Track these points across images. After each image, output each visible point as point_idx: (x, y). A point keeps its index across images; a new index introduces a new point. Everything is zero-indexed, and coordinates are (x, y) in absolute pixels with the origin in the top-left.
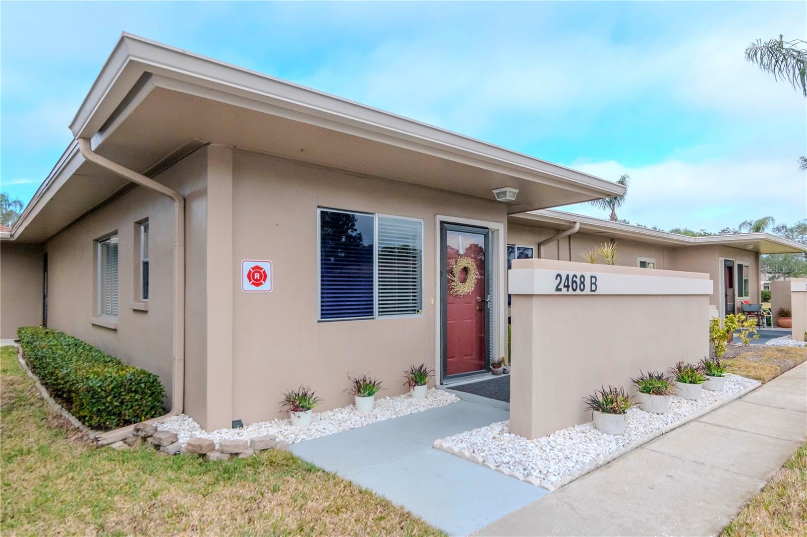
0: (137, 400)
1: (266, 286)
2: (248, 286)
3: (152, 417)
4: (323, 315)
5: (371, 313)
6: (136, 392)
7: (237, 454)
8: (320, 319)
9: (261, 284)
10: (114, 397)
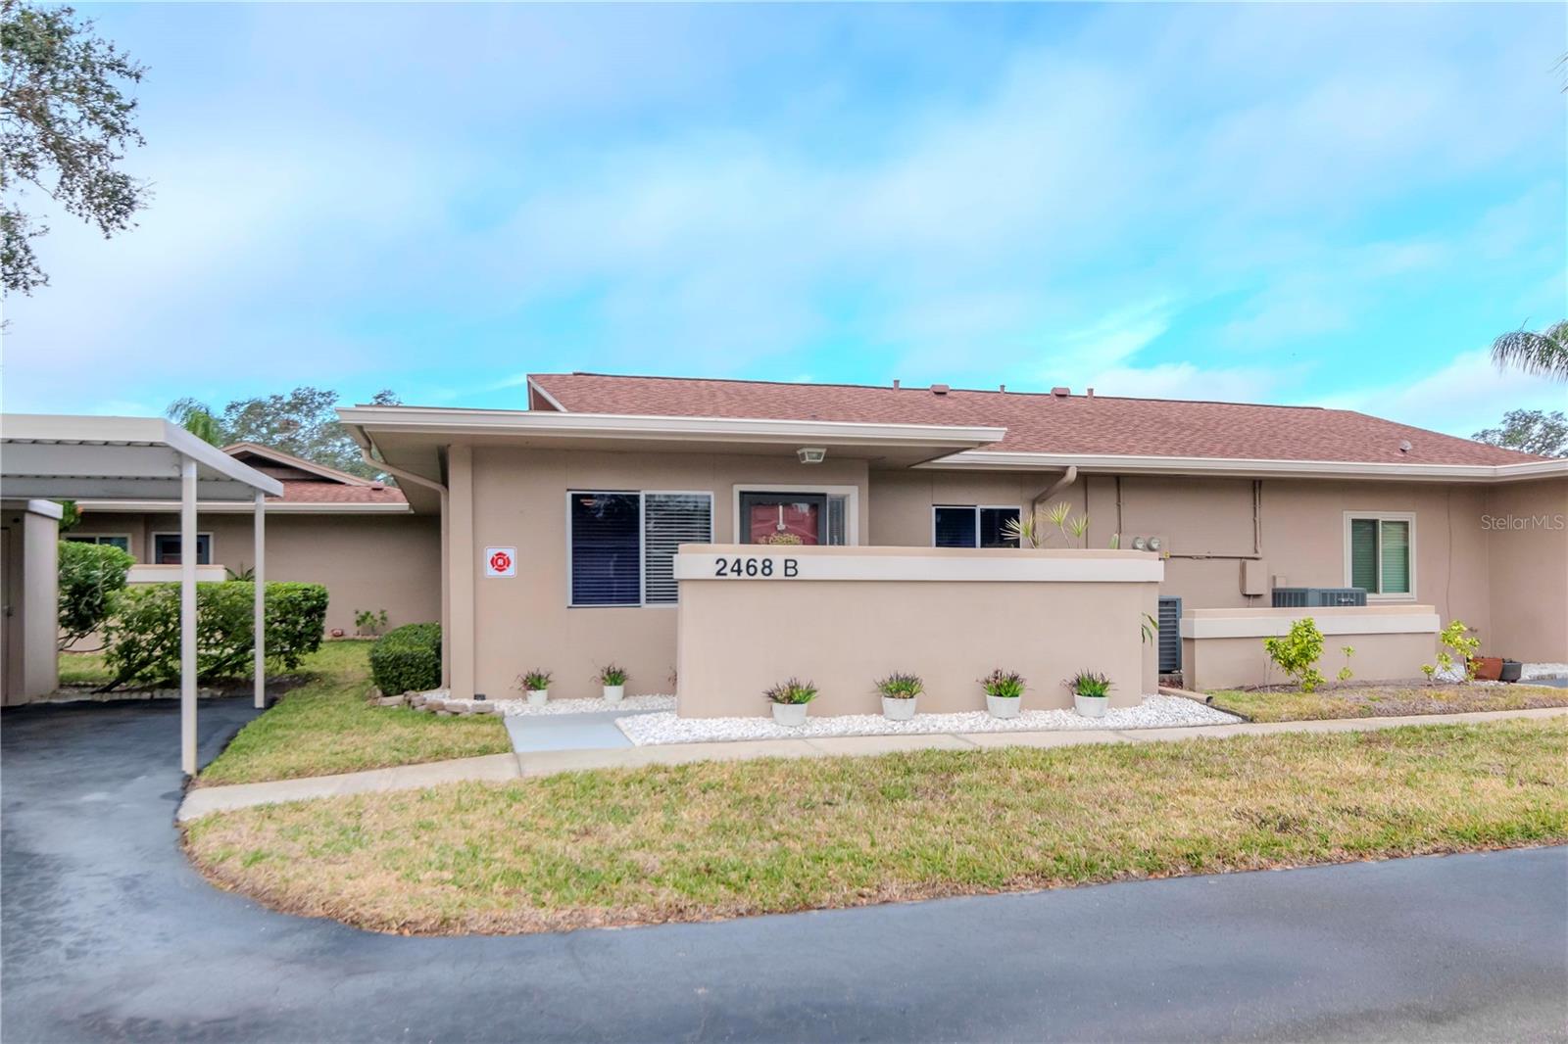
0: (412, 673)
1: (510, 571)
2: (491, 571)
3: (427, 689)
4: (575, 601)
5: (637, 601)
6: (411, 665)
7: (457, 714)
8: (570, 604)
9: (504, 569)
10: (394, 668)
